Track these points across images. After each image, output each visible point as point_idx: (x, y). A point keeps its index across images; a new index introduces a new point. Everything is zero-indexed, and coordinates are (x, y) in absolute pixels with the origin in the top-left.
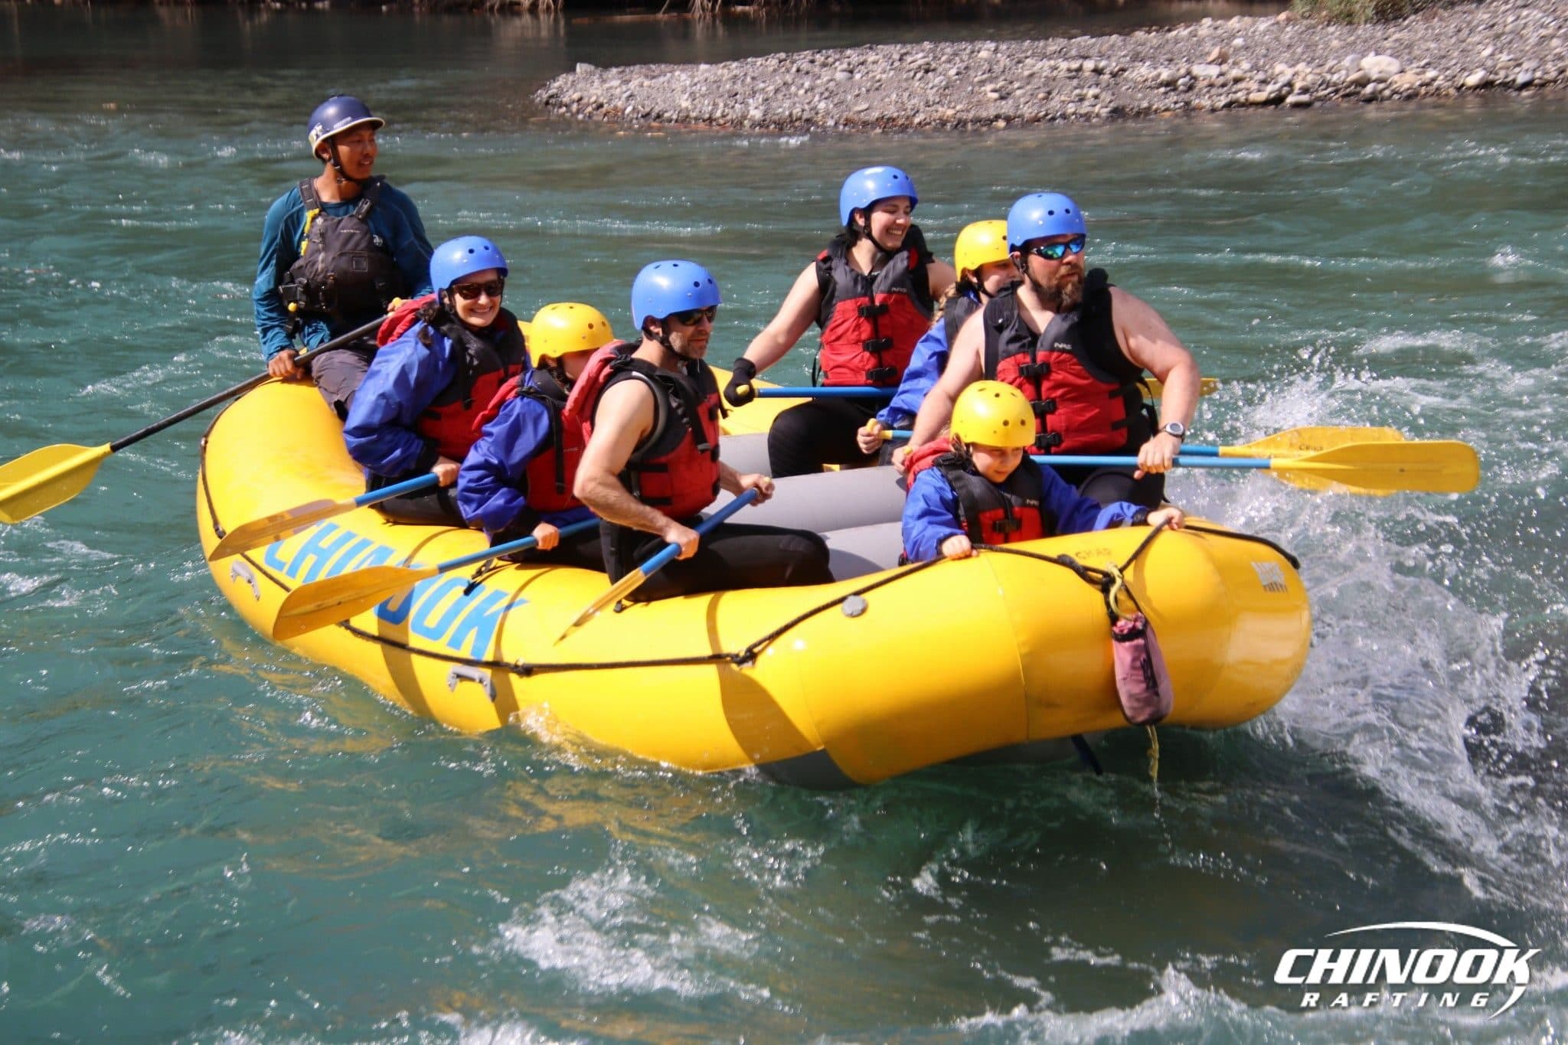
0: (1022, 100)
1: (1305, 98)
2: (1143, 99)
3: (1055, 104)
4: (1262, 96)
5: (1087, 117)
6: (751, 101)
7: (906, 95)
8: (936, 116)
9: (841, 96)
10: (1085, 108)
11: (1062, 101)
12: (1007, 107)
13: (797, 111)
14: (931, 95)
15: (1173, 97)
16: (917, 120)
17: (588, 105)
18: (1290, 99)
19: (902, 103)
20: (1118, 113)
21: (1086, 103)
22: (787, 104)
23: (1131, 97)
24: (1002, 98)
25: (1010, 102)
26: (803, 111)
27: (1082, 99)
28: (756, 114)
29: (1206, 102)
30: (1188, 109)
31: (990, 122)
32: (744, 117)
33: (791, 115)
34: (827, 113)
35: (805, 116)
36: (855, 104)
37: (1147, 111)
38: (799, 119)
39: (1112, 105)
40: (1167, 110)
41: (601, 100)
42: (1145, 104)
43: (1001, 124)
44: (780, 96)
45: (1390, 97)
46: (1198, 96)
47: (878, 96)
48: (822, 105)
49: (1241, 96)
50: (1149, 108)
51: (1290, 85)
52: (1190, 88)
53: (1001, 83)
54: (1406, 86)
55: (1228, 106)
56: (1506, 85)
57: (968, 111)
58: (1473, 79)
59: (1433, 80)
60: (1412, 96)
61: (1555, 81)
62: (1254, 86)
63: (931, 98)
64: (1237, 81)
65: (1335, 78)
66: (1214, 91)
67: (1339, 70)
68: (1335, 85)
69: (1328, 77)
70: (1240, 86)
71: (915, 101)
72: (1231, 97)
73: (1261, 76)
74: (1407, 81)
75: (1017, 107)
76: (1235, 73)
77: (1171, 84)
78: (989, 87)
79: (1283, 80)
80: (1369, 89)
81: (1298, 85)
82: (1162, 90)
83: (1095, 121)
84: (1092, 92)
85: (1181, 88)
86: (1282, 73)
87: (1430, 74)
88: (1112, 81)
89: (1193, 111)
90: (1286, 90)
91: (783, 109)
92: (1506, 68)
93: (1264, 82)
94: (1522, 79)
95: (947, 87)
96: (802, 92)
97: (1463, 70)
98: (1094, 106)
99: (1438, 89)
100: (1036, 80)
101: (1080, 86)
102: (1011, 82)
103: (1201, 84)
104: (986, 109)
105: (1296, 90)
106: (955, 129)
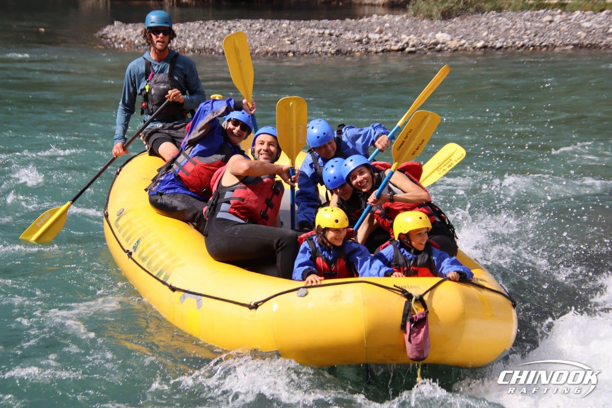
0: (300, 45)
1: (413, 49)
2: (349, 46)
3: (313, 47)
4: (396, 48)
5: (326, 53)
6: (188, 40)
7: (252, 41)
8: (264, 50)
10: (325, 49)
11: (316, 46)
12: (293, 48)
13: (207, 45)
15: (361, 46)
16: (257, 51)
17: (119, 38)
18: (408, 49)
19: (251, 44)
20: (338, 52)
21: (326, 47)
22: (203, 42)
23: (344, 46)
24: (292, 44)
25: (295, 45)
26: (210, 45)
27: (324, 45)
28: (190, 45)
29: (374, 49)
30: (367, 52)
31: (286, 54)
32: (185, 47)
33: (204, 47)
34: (220, 47)
35: (211, 47)
37: (350, 52)
38: (208, 49)
39: (336, 48)
40: (358, 51)
41: (125, 37)
42: (349, 49)
43: (291, 54)
44: (200, 39)
45: (447, 50)
46: (371, 46)
48: (217, 43)
49: (388, 47)
50: (351, 50)
51: (407, 43)
52: (368, 43)
53: (291, 38)
54: (454, 46)
55: (383, 51)
56: (492, 48)
57: (278, 48)
58: (480, 44)
59: (464, 44)
60: (456, 50)
61: (511, 47)
62: (393, 43)
63: (263, 42)
64: (386, 41)
65: (425, 41)
66: (377, 45)
67: (427, 38)
68: (425, 44)
69: (423, 41)
70: (387, 43)
71: (256, 43)
72: (384, 47)
73: (396, 39)
74: (453, 44)
75: (298, 48)
76: (386, 38)
77: (360, 41)
78: (286, 39)
79: (405, 41)
80: (439, 46)
81: (411, 44)
82: (356, 43)
83: (329, 55)
84: (328, 43)
85: (364, 43)
86: (404, 38)
87: (463, 41)
88: (336, 39)
89: (369, 52)
90: (406, 45)
91: (201, 44)
92: (493, 40)
93: (397, 42)
94: (498, 45)
95: (269, 38)
96: (209, 37)
97: (476, 40)
98: (329, 48)
99: (466, 48)
100: (305, 37)
101: (323, 40)
102: (295, 37)
103: (372, 42)
104: (285, 48)
105: (410, 46)
106: (272, 55)
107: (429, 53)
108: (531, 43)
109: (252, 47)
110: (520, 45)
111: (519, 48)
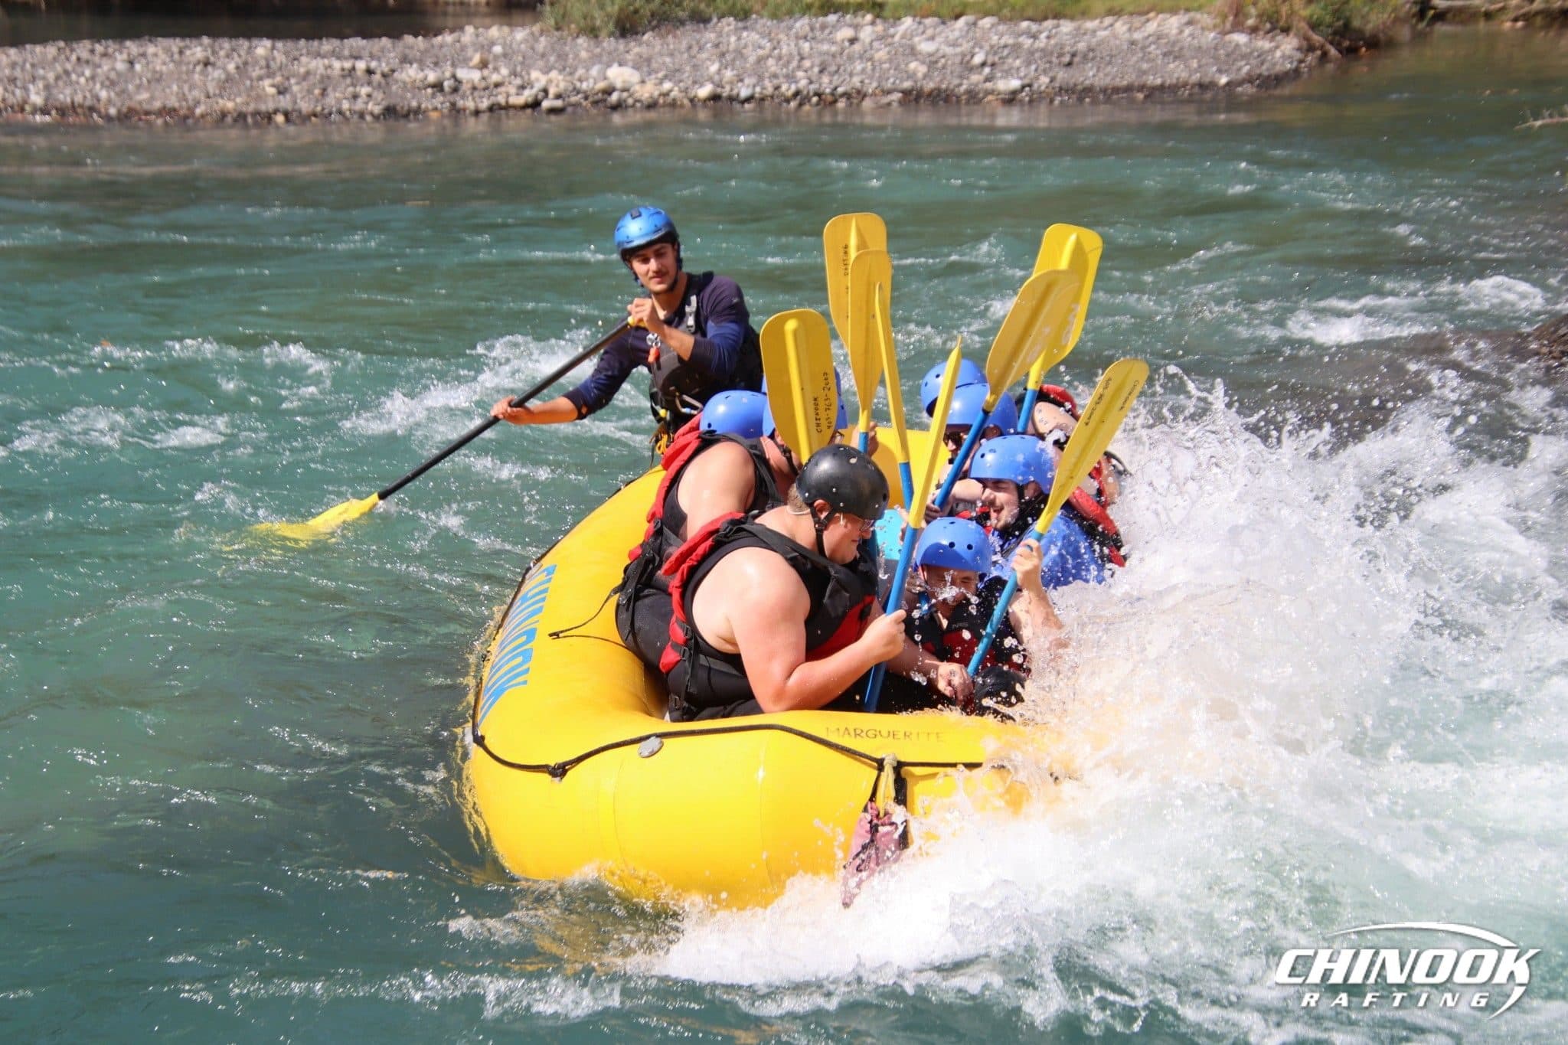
0: (299, 96)
1: (559, 103)
2: (413, 98)
3: (331, 100)
4: (520, 100)
5: (362, 115)
6: (31, 86)
7: (186, 87)
8: (216, 108)
9: (122, 85)
10: (359, 105)
11: (337, 98)
12: (285, 102)
13: (78, 99)
14: (211, 88)
15: (440, 98)
16: (198, 111)
18: (546, 104)
19: (183, 94)
20: (390, 111)
21: (360, 101)
22: (68, 91)
23: (403, 98)
24: (280, 93)
25: (288, 96)
26: (85, 97)
27: (355, 97)
28: (37, 99)
29: (470, 104)
30: (456, 111)
31: (269, 117)
32: (25, 102)
33: (73, 102)
34: (109, 101)
35: (88, 103)
36: (138, 93)
37: (417, 111)
38: (81, 106)
39: (385, 104)
40: (435, 109)
42: (414, 104)
43: (280, 118)
44: (61, 83)
45: (633, 106)
46: (463, 97)
47: (159, 87)
48: (104, 94)
49: (501, 100)
50: (419, 107)
51: (545, 90)
52: (455, 90)
53: (278, 79)
54: (646, 95)
55: (491, 109)
56: (731, 99)
57: (248, 104)
58: (704, 92)
59: (671, 91)
60: (652, 106)
61: (772, 97)
62: (513, 90)
63: (211, 91)
64: (497, 85)
65: (584, 86)
66: (476, 94)
67: (587, 80)
68: (585, 92)
69: (578, 85)
70: (502, 89)
71: (196, 93)
72: (493, 100)
73: (518, 81)
74: (647, 91)
75: (295, 102)
76: (495, 77)
77: (438, 86)
78: (267, 82)
79: (538, 86)
80: (615, 97)
81: (552, 91)
82: (429, 91)
83: (368, 118)
84: (365, 90)
85: (447, 89)
86: (537, 80)
87: (667, 85)
88: (383, 81)
89: (458, 111)
90: (541, 95)
91: (64, 96)
92: (732, 83)
93: (522, 87)
94: (744, 93)
95: (227, 81)
96: (82, 80)
97: (695, 83)
98: (367, 103)
99: (674, 100)
100: (311, 77)
101: (354, 85)
102: (288, 79)
103: (465, 87)
104: (265, 102)
105: (551, 95)
106: (235, 120)
107: (594, 111)
108: (812, 87)
109: (186, 100)
110: (790, 93)
111: (788, 100)
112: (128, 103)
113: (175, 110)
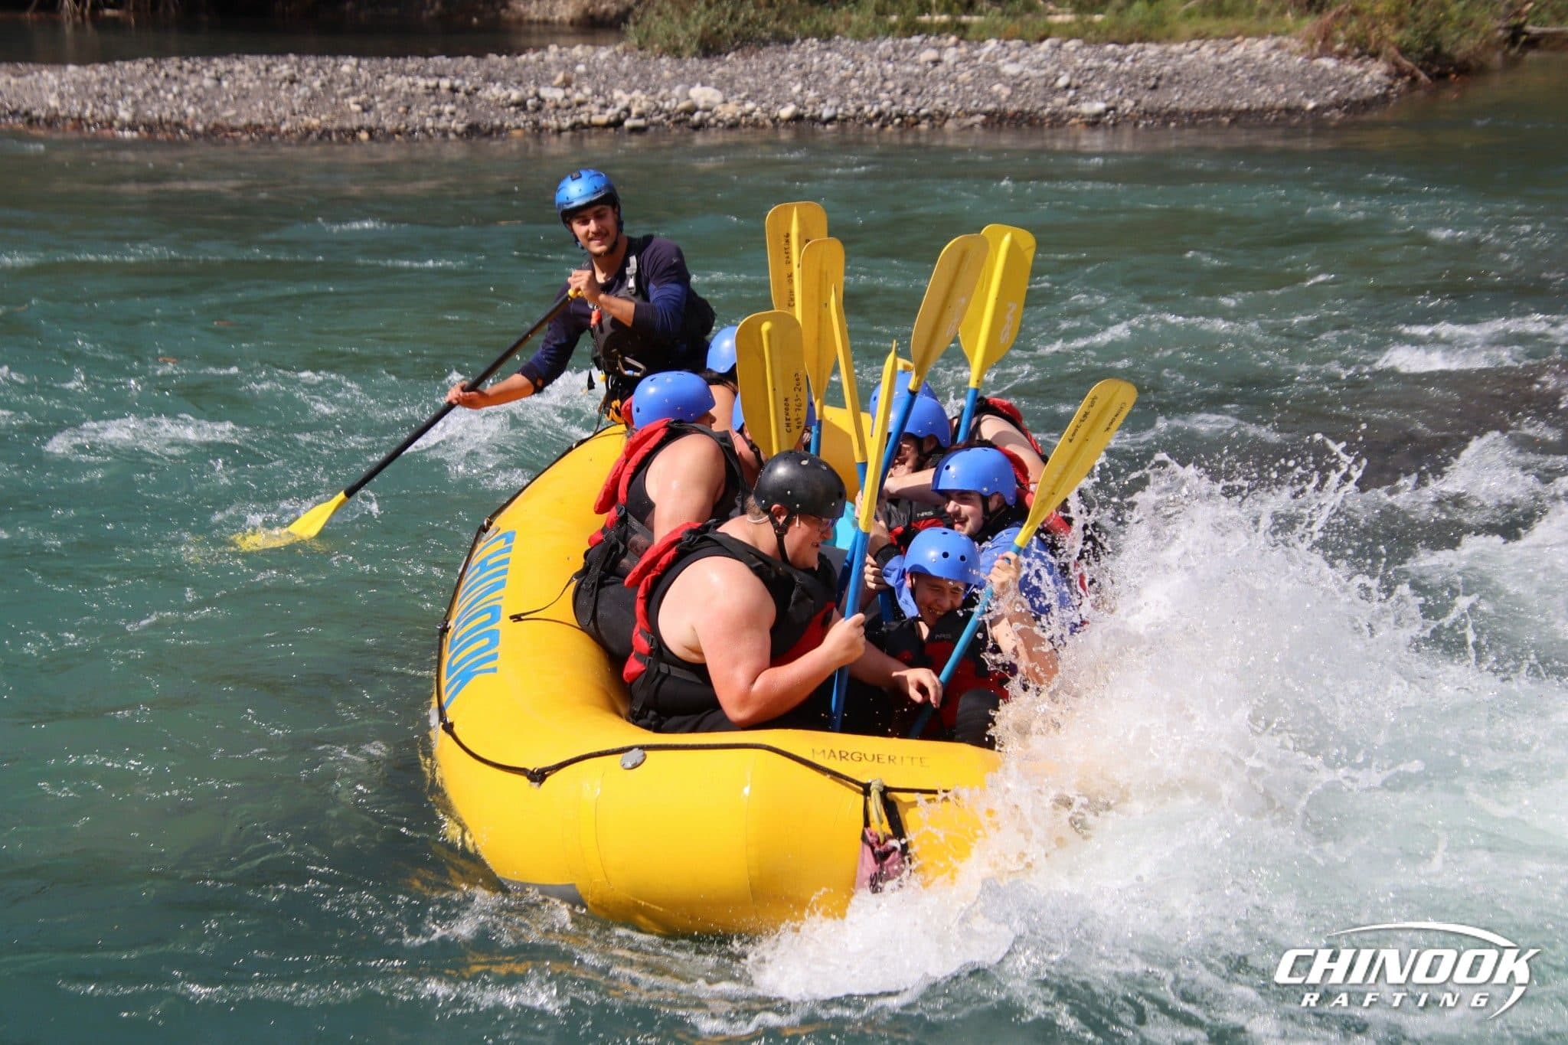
0: (383, 113)
1: (641, 122)
2: (496, 116)
3: (414, 117)
4: (602, 119)
5: (445, 133)
6: (120, 103)
7: (272, 104)
8: (302, 124)
9: (209, 101)
10: (443, 123)
11: (421, 116)
12: (369, 119)
13: (166, 115)
14: (297, 105)
15: (523, 116)
16: (283, 128)
18: (628, 123)
19: (269, 111)
20: (473, 130)
21: (443, 119)
22: (156, 107)
23: (486, 116)
24: (364, 110)
25: (372, 114)
26: (172, 114)
27: (439, 114)
28: (125, 115)
29: (553, 123)
30: (538, 130)
31: (353, 133)
32: (114, 118)
33: (160, 118)
34: (196, 117)
35: (175, 119)
36: (224, 110)
37: (500, 129)
38: (168, 122)
39: (468, 121)
40: (518, 128)
42: (497, 122)
43: (364, 136)
44: (149, 100)
45: (715, 125)
46: (546, 116)
47: (245, 104)
48: (191, 110)
49: (584, 118)
50: (502, 125)
51: (628, 110)
52: (538, 109)
53: (363, 97)
54: (729, 115)
55: (573, 127)
56: (814, 119)
57: (332, 121)
58: (786, 112)
59: (753, 111)
60: (734, 126)
61: (854, 118)
62: (595, 109)
63: (297, 108)
64: (580, 104)
65: (667, 105)
66: (559, 112)
67: (669, 99)
68: (667, 111)
69: (661, 104)
70: (584, 108)
71: (281, 110)
72: (575, 118)
73: (601, 100)
74: (729, 111)
75: (380, 120)
76: (578, 96)
77: (521, 105)
78: (351, 100)
79: (620, 105)
80: (697, 116)
81: (635, 110)
82: (512, 109)
83: (452, 136)
84: (448, 108)
85: (530, 108)
86: (620, 99)
87: (749, 106)
88: (467, 99)
89: (541, 130)
90: (623, 114)
91: (152, 112)
92: (814, 104)
93: (605, 106)
94: (827, 114)
95: (312, 98)
96: (170, 97)
97: (777, 103)
98: (450, 121)
99: (756, 119)
100: (396, 95)
101: (437, 103)
102: (373, 96)
103: (548, 106)
104: (350, 120)
105: (633, 115)
106: (320, 138)
107: (676, 131)
108: (895, 108)
109: (272, 118)
110: (872, 114)
111: (870, 121)
112: (214, 120)
113: (261, 126)
